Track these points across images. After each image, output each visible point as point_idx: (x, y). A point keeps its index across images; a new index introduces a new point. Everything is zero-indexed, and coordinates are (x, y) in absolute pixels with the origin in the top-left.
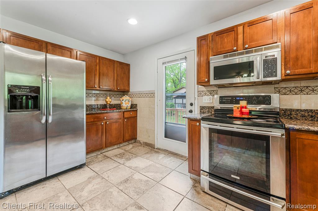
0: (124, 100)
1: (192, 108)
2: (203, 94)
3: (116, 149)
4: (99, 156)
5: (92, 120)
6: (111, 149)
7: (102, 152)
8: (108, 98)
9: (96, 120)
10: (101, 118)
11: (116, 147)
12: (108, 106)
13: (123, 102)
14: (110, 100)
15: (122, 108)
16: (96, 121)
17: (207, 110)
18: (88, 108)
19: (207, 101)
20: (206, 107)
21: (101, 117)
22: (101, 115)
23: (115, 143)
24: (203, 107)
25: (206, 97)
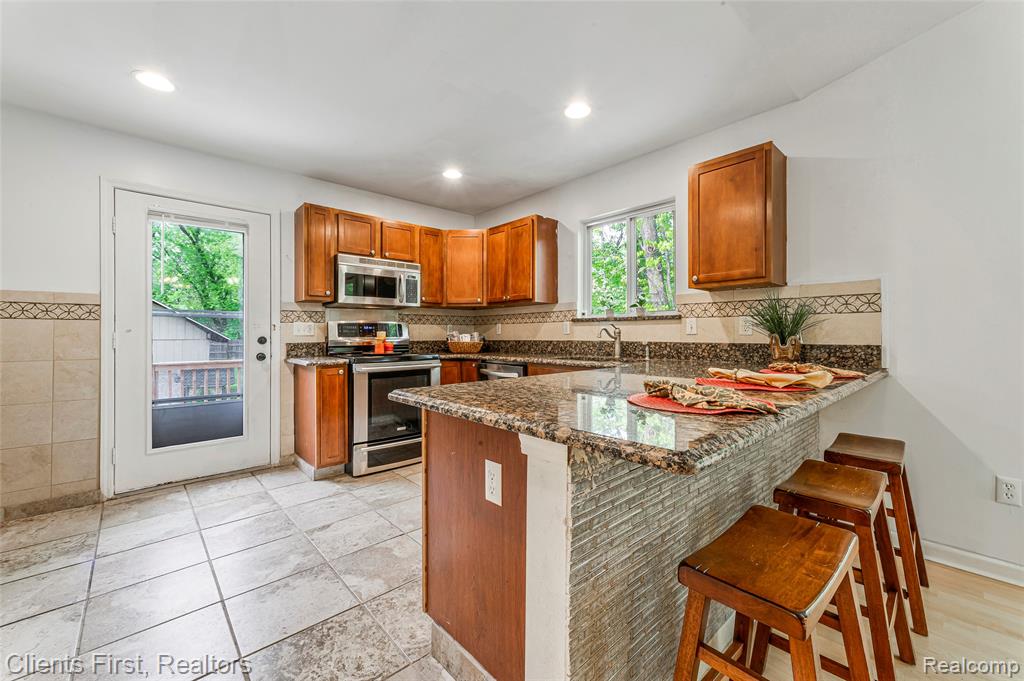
1: (264, 349)
2: (293, 317)
17: (304, 350)
19: (302, 333)
20: (301, 344)
24: (294, 345)
25: (299, 323)
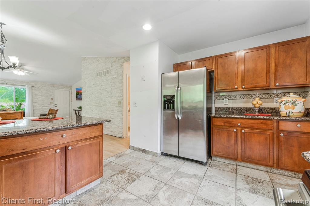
0: (284, 102)
3: (262, 171)
4: (230, 166)
5: (223, 124)
6: (254, 168)
7: (238, 164)
8: (257, 99)
9: (226, 124)
10: (233, 124)
11: (262, 168)
12: (257, 111)
13: (282, 105)
14: (260, 102)
15: (282, 114)
16: (226, 126)
18: (235, 112)
21: (233, 122)
22: (234, 120)
23: (256, 161)
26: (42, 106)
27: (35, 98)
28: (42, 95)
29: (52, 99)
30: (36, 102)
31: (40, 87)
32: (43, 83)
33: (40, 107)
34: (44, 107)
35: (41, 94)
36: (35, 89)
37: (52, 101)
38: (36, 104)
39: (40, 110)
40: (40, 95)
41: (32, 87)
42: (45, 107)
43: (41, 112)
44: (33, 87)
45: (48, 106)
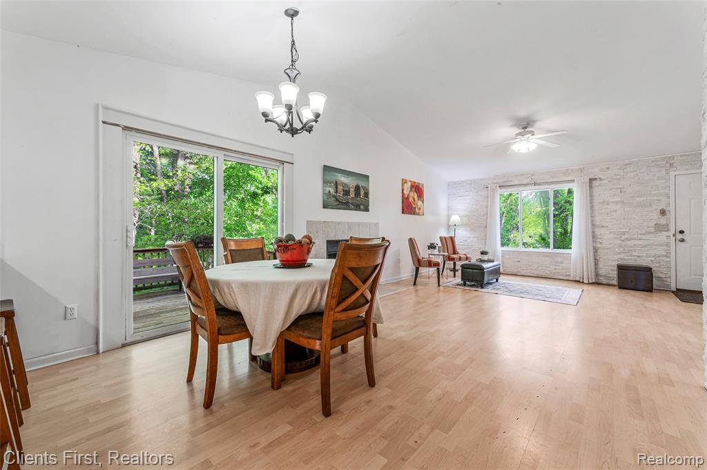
26: (623, 238)
27: (601, 214)
28: (622, 202)
29: (663, 212)
30: (605, 224)
31: (615, 175)
32: (627, 161)
33: (619, 242)
34: (630, 239)
35: (618, 199)
36: (600, 185)
37: (663, 221)
38: (603, 231)
39: (617, 250)
40: (617, 203)
41: (591, 180)
42: (633, 242)
43: (622, 256)
44: (595, 179)
45: (644, 237)
